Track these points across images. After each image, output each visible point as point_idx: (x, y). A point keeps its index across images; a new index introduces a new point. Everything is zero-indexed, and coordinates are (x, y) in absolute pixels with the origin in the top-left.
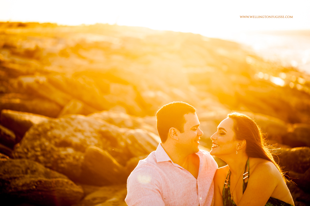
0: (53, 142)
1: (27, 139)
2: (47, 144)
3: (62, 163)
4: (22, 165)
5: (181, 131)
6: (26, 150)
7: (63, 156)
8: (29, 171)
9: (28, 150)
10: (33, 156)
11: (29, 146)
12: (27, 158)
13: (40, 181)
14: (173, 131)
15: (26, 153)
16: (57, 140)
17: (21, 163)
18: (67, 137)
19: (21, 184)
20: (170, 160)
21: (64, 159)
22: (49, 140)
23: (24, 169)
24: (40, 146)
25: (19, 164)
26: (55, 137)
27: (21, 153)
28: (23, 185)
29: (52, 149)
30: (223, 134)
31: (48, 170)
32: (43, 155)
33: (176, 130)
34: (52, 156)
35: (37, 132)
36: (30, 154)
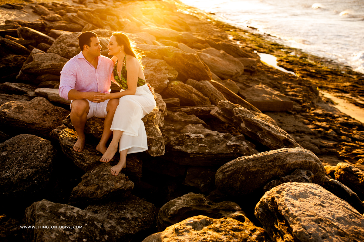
0: (66, 44)
1: (54, 43)
2: (63, 45)
3: (70, 54)
4: (50, 56)
5: (90, 46)
6: (53, 49)
7: (70, 51)
8: (53, 59)
9: (54, 48)
10: (56, 51)
11: (55, 47)
12: (54, 53)
13: (53, 64)
14: (85, 46)
15: (53, 50)
16: (68, 44)
17: (49, 55)
18: (73, 42)
19: (45, 65)
20: (84, 57)
21: (71, 52)
22: (65, 44)
23: (51, 58)
24: (60, 46)
25: (49, 56)
26: (67, 42)
27: (51, 50)
28: (46, 66)
29: (66, 47)
30: (112, 44)
31: (62, 58)
32: (61, 51)
33: (87, 46)
34: (66, 51)
35: (59, 40)
36: (55, 51)
